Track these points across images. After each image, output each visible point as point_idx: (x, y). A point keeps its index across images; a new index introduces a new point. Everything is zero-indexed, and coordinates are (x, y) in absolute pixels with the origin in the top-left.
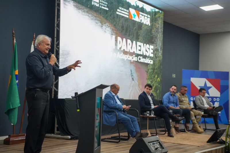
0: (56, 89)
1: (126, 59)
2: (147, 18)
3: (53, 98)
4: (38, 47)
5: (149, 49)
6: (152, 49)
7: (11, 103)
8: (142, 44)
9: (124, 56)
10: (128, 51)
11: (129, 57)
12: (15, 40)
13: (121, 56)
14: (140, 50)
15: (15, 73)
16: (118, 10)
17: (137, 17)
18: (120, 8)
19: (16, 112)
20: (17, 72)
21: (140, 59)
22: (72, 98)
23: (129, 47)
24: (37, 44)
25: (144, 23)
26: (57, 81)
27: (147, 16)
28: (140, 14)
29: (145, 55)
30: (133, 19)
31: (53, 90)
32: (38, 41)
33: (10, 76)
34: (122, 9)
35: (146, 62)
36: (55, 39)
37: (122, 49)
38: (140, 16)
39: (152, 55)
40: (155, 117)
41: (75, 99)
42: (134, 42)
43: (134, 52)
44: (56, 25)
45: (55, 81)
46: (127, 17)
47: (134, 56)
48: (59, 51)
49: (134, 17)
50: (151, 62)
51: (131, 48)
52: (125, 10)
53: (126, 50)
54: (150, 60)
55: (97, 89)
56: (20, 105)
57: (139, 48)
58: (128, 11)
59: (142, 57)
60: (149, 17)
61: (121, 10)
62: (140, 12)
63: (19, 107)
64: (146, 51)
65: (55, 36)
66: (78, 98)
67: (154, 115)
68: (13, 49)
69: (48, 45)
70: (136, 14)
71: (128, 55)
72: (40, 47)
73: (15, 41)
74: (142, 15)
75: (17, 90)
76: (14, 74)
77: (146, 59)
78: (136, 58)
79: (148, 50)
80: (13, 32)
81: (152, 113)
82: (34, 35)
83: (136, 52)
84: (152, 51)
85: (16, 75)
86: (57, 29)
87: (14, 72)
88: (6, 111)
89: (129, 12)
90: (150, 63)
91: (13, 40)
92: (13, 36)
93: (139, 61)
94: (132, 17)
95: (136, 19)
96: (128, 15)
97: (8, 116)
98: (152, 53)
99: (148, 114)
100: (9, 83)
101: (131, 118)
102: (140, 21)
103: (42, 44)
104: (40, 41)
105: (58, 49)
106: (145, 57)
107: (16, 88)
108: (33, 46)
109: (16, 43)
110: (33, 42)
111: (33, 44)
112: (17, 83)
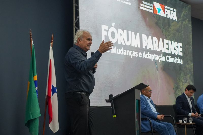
1: (152, 59)
2: (173, 12)
5: (178, 47)
6: (181, 47)
7: (30, 113)
8: (170, 41)
9: (150, 56)
10: (155, 50)
11: (156, 57)
12: (32, 42)
13: (147, 56)
14: (168, 49)
15: (34, 79)
16: (141, 5)
17: (162, 11)
18: (144, 2)
19: (37, 123)
20: (36, 78)
21: (168, 59)
23: (156, 45)
25: (171, 18)
27: (173, 10)
28: (166, 8)
29: (174, 54)
30: (158, 14)
34: (146, 3)
35: (176, 62)
37: (148, 48)
38: (166, 10)
39: (181, 54)
40: (193, 124)
42: (161, 40)
43: (161, 51)
44: (74, 24)
46: (152, 11)
47: (162, 55)
49: (159, 12)
50: (180, 61)
51: (158, 46)
52: (149, 4)
53: (152, 49)
54: (180, 60)
56: (40, 115)
57: (166, 46)
58: (152, 5)
59: (170, 56)
60: (176, 11)
61: (145, 5)
62: (165, 6)
63: (39, 117)
64: (175, 49)
67: (192, 122)
68: (31, 52)
70: (161, 8)
71: (155, 54)
72: (80, 43)
73: (33, 44)
74: (168, 9)
75: (37, 98)
76: (32, 80)
77: (175, 59)
78: (164, 57)
79: (176, 48)
80: (30, 33)
81: (190, 120)
82: (53, 36)
83: (163, 51)
84: (181, 49)
85: (35, 81)
86: (76, 29)
87: (32, 78)
88: (26, 122)
89: (154, 7)
90: (180, 63)
91: (31, 42)
92: (31, 38)
93: (168, 61)
94: (157, 12)
95: (162, 14)
96: (152, 10)
97: (29, 128)
98: (181, 52)
99: (185, 121)
100: (28, 90)
101: (166, 125)
102: (166, 16)
103: (82, 39)
106: (173, 56)
107: (35, 96)
108: (51, 48)
109: (34, 46)
110: (51, 43)
111: (52, 46)
112: (37, 90)
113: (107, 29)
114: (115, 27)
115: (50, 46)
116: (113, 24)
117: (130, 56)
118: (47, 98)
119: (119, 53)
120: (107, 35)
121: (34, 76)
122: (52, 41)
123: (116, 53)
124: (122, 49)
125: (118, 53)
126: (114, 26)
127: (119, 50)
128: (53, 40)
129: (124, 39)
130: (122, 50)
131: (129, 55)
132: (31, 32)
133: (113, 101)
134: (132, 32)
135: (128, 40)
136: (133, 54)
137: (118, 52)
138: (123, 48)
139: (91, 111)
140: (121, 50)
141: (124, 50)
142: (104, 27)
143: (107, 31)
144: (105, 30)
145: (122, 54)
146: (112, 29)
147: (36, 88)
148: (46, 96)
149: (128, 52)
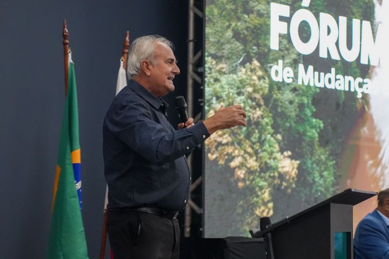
0: (196, 208)
3: (187, 235)
7: (61, 253)
12: (70, 55)
15: (71, 159)
20: (77, 157)
22: (250, 236)
24: (138, 65)
26: (198, 182)
31: (188, 211)
33: (59, 169)
36: (191, 46)
41: (262, 239)
45: (194, 180)
48: (203, 83)
65: (191, 36)
66: (273, 236)
68: (66, 85)
69: (171, 61)
72: (148, 73)
73: (70, 60)
75: (79, 213)
76: (68, 162)
80: (64, 32)
82: (127, 39)
85: (75, 166)
86: (196, 15)
87: (68, 156)
91: (66, 54)
92: (65, 44)
100: (56, 189)
105: (198, 79)
107: (74, 206)
108: (122, 71)
109: (73, 67)
110: (122, 58)
111: (124, 67)
112: (78, 190)
113: (288, 16)
114: (311, 8)
115: (120, 66)
116: (307, 1)
117: (356, 92)
118: (107, 212)
119: (320, 85)
120: (286, 33)
122: (124, 53)
123: (312, 84)
124: (330, 72)
125: (318, 85)
126: (307, 5)
127: (322, 74)
129: (337, 44)
130: (332, 75)
131: (352, 90)
132: (66, 29)
133: (269, 234)
134: (364, 22)
135: (349, 46)
136: (365, 86)
137: (319, 81)
138: (333, 70)
139: (234, 251)
140: (328, 75)
141: (336, 74)
142: (278, 10)
143: (287, 20)
144: (282, 19)
145: (329, 86)
146: (303, 15)
147: (78, 184)
148: (105, 208)
149: (350, 82)
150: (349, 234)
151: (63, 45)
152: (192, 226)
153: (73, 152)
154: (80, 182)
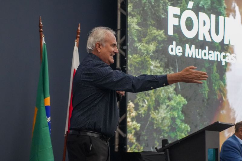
0: (122, 133)
3: (116, 150)
4: (97, 51)
12: (43, 38)
15: (44, 103)
20: (48, 102)
24: (94, 45)
26: (123, 117)
31: (117, 136)
32: (95, 39)
33: (36, 109)
36: (119, 32)
41: (163, 153)
44: (119, 5)
45: (121, 116)
48: (126, 55)
55: (206, 132)
65: (119, 27)
66: (169, 151)
68: (41, 57)
69: (114, 45)
73: (44, 42)
75: (49, 137)
76: (42, 105)
80: (40, 24)
82: (79, 28)
85: (47, 107)
86: (122, 14)
87: (42, 101)
91: (41, 38)
92: (40, 32)
103: (104, 44)
104: (100, 39)
105: (123, 53)
107: (46, 132)
108: (76, 48)
110: (76, 40)
111: (77, 46)
112: (49, 123)
113: (179, 14)
114: (193, 9)
115: (74, 45)
116: (191, 4)
117: (221, 62)
119: (199, 57)
120: (177, 24)
121: (44, 98)
122: (77, 37)
123: (194, 57)
124: (205, 49)
126: (191, 8)
127: (200, 50)
128: (79, 36)
129: (210, 31)
130: (206, 51)
131: (219, 60)
132: (41, 22)
133: (167, 150)
134: (226, 18)
135: (217, 33)
136: (227, 58)
137: (199, 55)
138: (207, 48)
140: (204, 51)
141: (209, 50)
142: (173, 10)
143: (179, 17)
144: (175, 16)
145: (204, 58)
146: (189, 14)
147: (48, 119)
148: (66, 133)
149: (217, 55)
150: (217, 150)
151: (39, 32)
152: (119, 145)
153: (45, 99)
154: (50, 117)
